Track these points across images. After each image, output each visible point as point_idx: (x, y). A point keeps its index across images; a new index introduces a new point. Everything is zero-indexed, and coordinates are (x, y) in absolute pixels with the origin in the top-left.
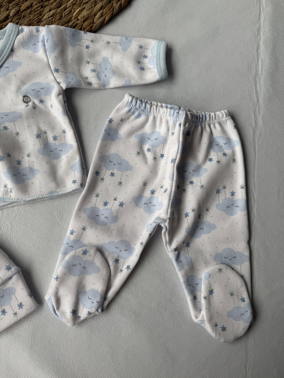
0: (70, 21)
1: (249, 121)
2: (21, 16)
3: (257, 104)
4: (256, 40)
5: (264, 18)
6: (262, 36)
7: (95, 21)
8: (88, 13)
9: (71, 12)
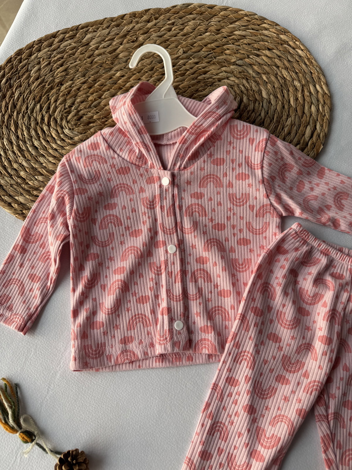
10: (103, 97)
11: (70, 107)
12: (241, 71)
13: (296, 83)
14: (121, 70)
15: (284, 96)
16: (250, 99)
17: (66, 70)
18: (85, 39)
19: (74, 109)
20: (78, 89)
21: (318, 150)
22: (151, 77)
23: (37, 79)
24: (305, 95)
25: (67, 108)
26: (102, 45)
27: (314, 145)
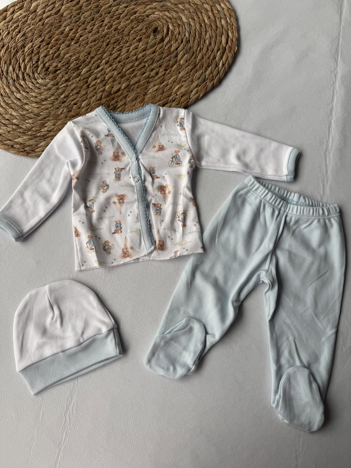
0: (170, 95)
1: (318, 189)
2: (130, 89)
3: (326, 175)
4: (328, 119)
5: (337, 100)
6: (333, 116)
7: (191, 97)
8: (186, 90)
9: (171, 88)
10: (61, 49)
11: (37, 62)
12: (162, 5)
13: (206, 6)
14: (69, 25)
15: (199, 17)
16: (174, 25)
17: (24, 35)
18: (31, 8)
19: (41, 64)
20: (39, 47)
21: (234, 51)
22: (94, 25)
23: (3, 46)
24: (214, 13)
25: (35, 64)
26: (48, 9)
27: (230, 48)
